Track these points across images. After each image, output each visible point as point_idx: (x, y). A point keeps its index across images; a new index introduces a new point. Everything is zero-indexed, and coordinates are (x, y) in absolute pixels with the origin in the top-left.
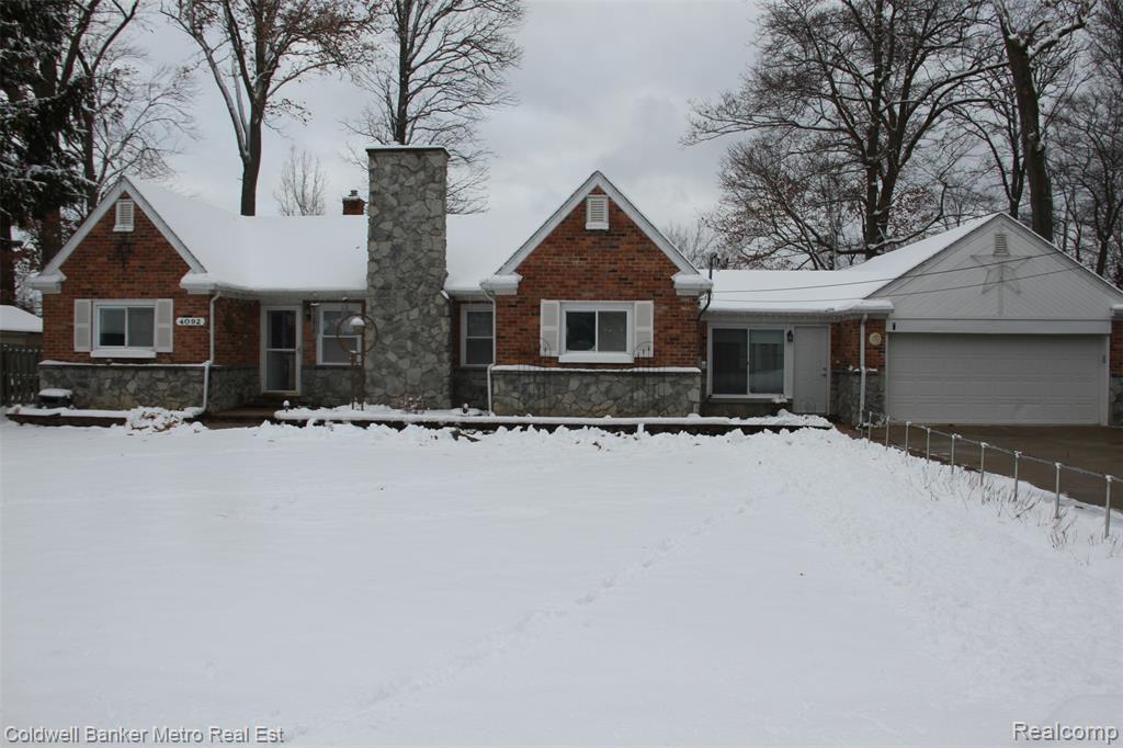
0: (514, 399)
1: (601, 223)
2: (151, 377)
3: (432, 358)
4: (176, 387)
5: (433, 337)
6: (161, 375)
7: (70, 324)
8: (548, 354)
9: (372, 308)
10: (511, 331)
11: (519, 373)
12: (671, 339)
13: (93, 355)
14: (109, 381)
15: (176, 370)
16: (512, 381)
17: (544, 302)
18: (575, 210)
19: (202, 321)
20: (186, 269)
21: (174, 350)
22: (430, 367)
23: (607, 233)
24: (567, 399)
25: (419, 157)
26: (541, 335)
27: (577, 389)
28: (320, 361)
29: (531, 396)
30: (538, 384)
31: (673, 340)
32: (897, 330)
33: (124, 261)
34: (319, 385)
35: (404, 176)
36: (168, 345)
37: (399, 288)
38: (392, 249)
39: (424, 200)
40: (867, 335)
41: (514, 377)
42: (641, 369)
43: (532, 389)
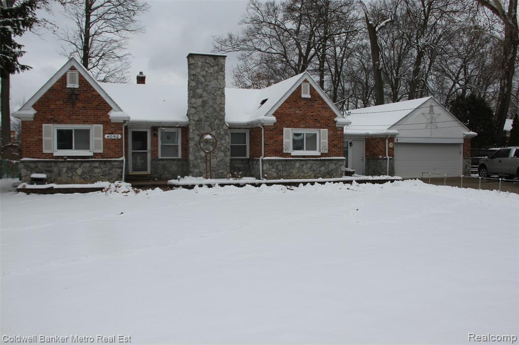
0: (273, 172)
1: (306, 95)
2: (91, 166)
3: (222, 154)
4: (105, 171)
5: (222, 144)
6: (97, 164)
7: (39, 137)
8: (287, 152)
9: (193, 130)
10: (271, 141)
11: (275, 160)
12: (335, 145)
13: (55, 154)
14: (66, 168)
15: (105, 162)
16: (272, 164)
17: (285, 129)
18: (297, 89)
19: (120, 136)
20: (111, 109)
21: (104, 152)
22: (221, 158)
23: (310, 99)
24: (294, 171)
25: (215, 59)
26: (284, 143)
27: (299, 167)
28: (160, 157)
29: (280, 171)
30: (282, 165)
31: (335, 146)
32: (398, 142)
33: (73, 104)
34: (161, 168)
35: (208, 67)
36: (100, 149)
37: (206, 121)
38: (202, 102)
39: (217, 80)
40: (389, 144)
41: (273, 162)
42: (324, 158)
43: (280, 167)
